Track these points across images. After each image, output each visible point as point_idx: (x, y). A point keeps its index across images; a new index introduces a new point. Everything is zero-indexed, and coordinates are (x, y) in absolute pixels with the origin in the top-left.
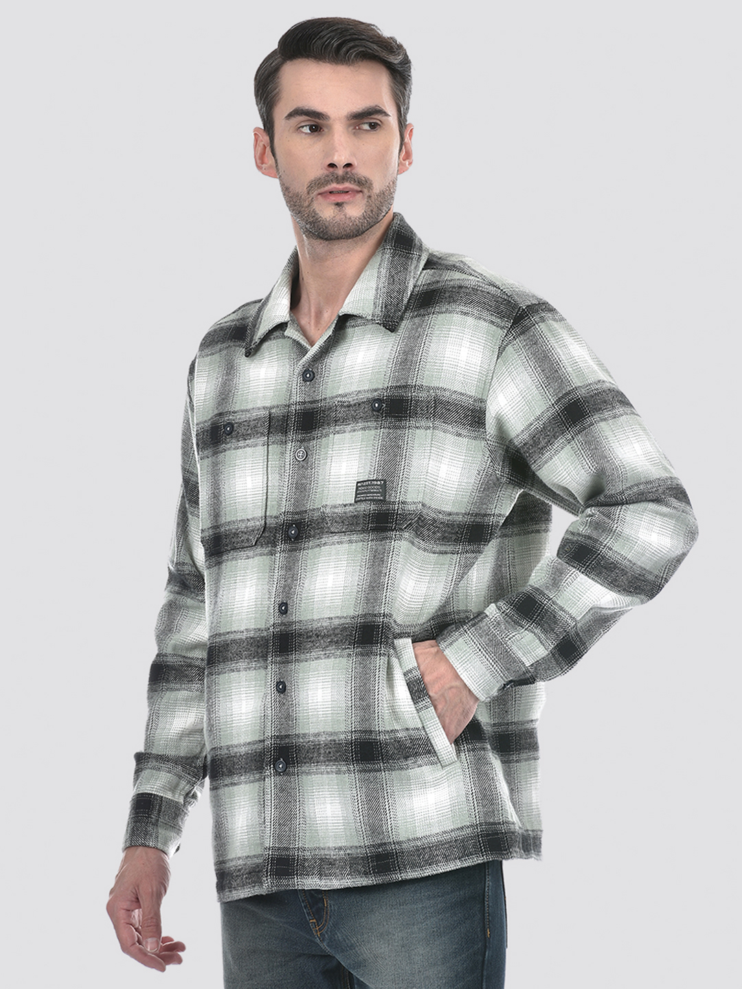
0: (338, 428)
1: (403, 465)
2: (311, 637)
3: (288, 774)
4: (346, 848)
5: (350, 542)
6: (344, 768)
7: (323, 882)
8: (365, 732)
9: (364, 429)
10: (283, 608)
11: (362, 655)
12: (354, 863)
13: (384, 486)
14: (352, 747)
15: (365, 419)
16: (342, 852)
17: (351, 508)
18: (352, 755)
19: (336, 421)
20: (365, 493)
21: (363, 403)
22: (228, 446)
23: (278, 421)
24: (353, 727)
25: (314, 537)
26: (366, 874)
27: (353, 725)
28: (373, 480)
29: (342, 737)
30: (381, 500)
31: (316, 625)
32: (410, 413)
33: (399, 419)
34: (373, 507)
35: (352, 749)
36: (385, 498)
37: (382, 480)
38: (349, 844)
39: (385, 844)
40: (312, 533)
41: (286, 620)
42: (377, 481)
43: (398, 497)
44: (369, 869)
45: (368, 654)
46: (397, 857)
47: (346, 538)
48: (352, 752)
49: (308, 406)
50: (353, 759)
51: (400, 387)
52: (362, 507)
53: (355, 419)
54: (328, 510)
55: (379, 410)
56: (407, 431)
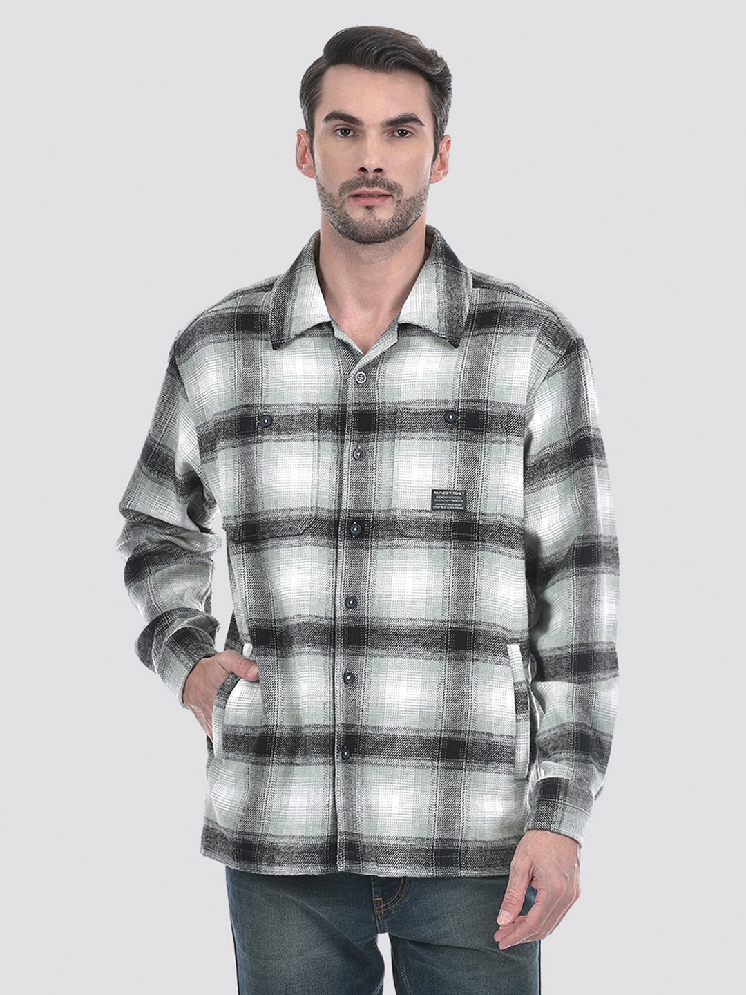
0: (403, 434)
1: (481, 478)
2: (388, 634)
3: (351, 762)
4: (409, 839)
5: (430, 548)
6: (429, 763)
7: (379, 870)
8: (455, 731)
9: (436, 438)
10: (352, 602)
11: (455, 659)
12: (413, 854)
13: (464, 497)
14: (440, 744)
15: (438, 429)
16: (404, 843)
17: (428, 515)
18: (439, 752)
19: (401, 427)
20: (446, 502)
21: (435, 413)
22: (267, 437)
23: (328, 419)
24: (444, 726)
25: (383, 537)
26: (427, 866)
27: (443, 724)
28: (454, 491)
29: (432, 734)
30: (462, 510)
31: (392, 624)
32: (486, 427)
33: (476, 432)
34: (454, 517)
35: (440, 746)
36: (465, 508)
37: (463, 491)
38: (414, 836)
39: (452, 840)
40: (380, 533)
41: (355, 614)
42: (458, 491)
43: (478, 508)
44: (432, 861)
45: (463, 659)
46: (460, 854)
47: (424, 543)
48: (439, 749)
49: (364, 407)
50: (439, 755)
51: (471, 400)
52: (442, 516)
53: (425, 428)
54: (398, 514)
55: (453, 422)
56: (483, 445)
